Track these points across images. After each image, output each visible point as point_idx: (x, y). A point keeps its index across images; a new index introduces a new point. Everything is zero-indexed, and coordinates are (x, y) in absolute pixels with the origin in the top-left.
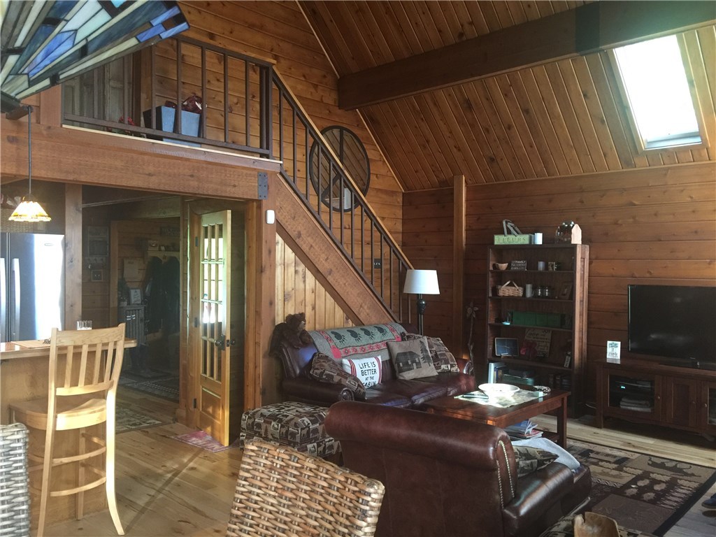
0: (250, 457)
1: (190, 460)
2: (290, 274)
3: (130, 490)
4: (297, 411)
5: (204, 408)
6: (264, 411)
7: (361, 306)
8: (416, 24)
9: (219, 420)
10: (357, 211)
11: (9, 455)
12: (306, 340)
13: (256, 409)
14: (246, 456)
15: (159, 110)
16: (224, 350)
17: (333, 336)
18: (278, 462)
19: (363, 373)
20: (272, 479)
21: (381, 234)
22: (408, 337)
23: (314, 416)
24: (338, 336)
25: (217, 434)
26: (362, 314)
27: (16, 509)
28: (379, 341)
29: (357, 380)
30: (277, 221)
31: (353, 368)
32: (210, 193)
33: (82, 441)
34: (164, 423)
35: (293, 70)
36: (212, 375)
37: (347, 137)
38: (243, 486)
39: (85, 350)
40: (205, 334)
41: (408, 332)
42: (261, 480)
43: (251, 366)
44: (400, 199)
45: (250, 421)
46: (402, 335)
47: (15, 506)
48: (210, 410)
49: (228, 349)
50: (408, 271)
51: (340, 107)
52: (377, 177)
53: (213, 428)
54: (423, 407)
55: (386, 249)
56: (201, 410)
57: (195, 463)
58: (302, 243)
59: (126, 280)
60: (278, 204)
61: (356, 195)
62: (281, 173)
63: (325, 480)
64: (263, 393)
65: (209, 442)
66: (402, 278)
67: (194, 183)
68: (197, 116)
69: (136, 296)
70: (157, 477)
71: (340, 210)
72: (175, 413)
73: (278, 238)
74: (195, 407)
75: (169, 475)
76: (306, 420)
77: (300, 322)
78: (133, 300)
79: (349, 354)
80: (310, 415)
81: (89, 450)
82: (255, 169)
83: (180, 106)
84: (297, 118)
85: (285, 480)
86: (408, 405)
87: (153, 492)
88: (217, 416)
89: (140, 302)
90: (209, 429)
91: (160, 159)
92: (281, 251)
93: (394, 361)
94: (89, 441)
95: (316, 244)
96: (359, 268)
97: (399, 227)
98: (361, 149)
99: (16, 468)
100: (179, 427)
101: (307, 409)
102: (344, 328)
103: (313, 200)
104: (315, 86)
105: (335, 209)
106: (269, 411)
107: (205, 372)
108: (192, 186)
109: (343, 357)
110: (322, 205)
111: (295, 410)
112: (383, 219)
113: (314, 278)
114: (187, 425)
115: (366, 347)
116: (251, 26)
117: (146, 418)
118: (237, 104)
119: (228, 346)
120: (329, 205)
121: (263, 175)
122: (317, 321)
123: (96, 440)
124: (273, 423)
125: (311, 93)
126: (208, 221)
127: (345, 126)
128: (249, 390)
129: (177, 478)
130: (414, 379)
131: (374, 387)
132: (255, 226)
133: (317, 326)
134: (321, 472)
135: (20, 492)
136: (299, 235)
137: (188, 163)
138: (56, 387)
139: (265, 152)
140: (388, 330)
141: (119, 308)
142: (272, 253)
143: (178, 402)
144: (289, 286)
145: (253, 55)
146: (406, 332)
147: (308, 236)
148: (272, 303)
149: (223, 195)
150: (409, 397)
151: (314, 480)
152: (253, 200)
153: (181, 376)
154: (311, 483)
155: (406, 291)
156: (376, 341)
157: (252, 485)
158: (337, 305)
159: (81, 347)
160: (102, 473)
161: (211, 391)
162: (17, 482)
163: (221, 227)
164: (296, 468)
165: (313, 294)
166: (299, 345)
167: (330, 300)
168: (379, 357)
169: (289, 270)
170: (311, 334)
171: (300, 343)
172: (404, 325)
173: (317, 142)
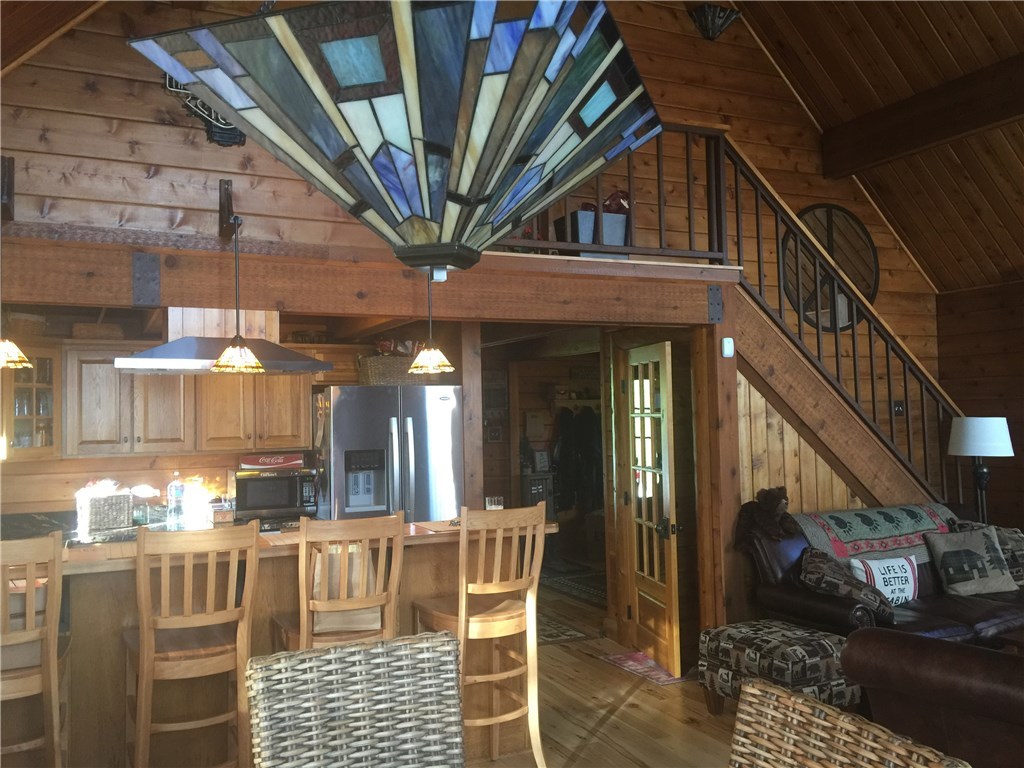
0: (751, 704)
1: (629, 693)
2: (759, 430)
3: (554, 727)
4: (783, 635)
5: (643, 621)
6: (733, 631)
7: (876, 476)
8: (949, 34)
9: (665, 639)
10: (862, 328)
11: (440, 671)
12: (789, 528)
13: (721, 628)
14: (745, 702)
15: (574, 216)
16: (668, 538)
17: (832, 523)
18: (794, 716)
19: (886, 583)
20: (786, 739)
21: (904, 362)
22: (961, 527)
23: (812, 646)
24: (841, 523)
25: (663, 659)
26: (877, 488)
27: (448, 740)
28: (910, 531)
29: (878, 593)
30: (737, 352)
31: (869, 573)
32: (643, 319)
33: (496, 654)
34: (589, 637)
35: (751, 132)
36: (652, 573)
37: (839, 219)
38: (743, 745)
39: (499, 536)
40: (640, 515)
41: (960, 518)
42: (770, 739)
43: (708, 563)
44: (932, 305)
45: (713, 645)
46: (951, 524)
47: (447, 737)
48: (651, 623)
49: (673, 538)
50: (955, 419)
51: (825, 176)
52: (890, 274)
53: (656, 650)
54: (995, 641)
55: (914, 386)
56: (638, 621)
57: (635, 697)
58: (776, 383)
59: (531, 439)
60: (738, 328)
61: (860, 306)
62: (741, 284)
63: (873, 750)
64: (728, 603)
65: (652, 669)
66: (944, 431)
67: (621, 309)
68: (622, 217)
69: (542, 460)
70: (588, 712)
71: (833, 328)
72: (602, 624)
73: (741, 377)
74: (630, 617)
75: (603, 712)
76: (800, 651)
77: (780, 500)
78: (538, 467)
79: (863, 551)
80: (805, 643)
81: (504, 668)
82: (703, 281)
83: (601, 207)
84: (761, 202)
85: (808, 744)
86: (968, 636)
87: (584, 734)
88: (662, 633)
89: (547, 469)
90: (651, 651)
91: (577, 280)
92: (745, 396)
93: (938, 565)
94: (504, 655)
95: (799, 383)
96: (869, 417)
97: (933, 349)
98: (861, 234)
99: (448, 688)
100: (608, 643)
101: (799, 633)
102: (848, 510)
103: (790, 318)
104: (786, 151)
105: (825, 329)
106: (740, 632)
107: (641, 569)
108: (618, 313)
109: (853, 556)
110: (805, 325)
111: (780, 634)
112: (904, 338)
113: (796, 434)
114: (620, 643)
115: (890, 542)
116: (690, 82)
117: (565, 627)
118: (672, 191)
119: (673, 533)
120: (816, 326)
121: (714, 289)
122: (804, 499)
123: (513, 654)
124: (747, 651)
125: (780, 161)
126: (638, 357)
127: (835, 202)
128: (707, 599)
129: (613, 717)
130: (976, 595)
131: (906, 605)
132: (706, 361)
133: (805, 506)
134: (867, 738)
135: (452, 719)
136: (772, 371)
137: (610, 282)
138: (467, 583)
139: (716, 255)
140: (924, 514)
141: (522, 477)
142: (732, 399)
143: (605, 608)
144: (759, 447)
145: (696, 123)
146: (956, 518)
147: (786, 372)
148: (734, 472)
149: (660, 321)
150: (971, 625)
151: (855, 749)
152: (701, 326)
153: (608, 573)
154: (850, 753)
155: (952, 452)
156: (904, 531)
157: (756, 745)
158: (834, 475)
159: (495, 531)
160: (523, 701)
161: (651, 596)
162: (449, 706)
163: (657, 365)
164: (824, 728)
165: (797, 458)
166: (779, 535)
167: (824, 468)
168: (913, 558)
169: (758, 424)
170: (796, 519)
171: (781, 532)
172: (952, 505)
173: (792, 231)
